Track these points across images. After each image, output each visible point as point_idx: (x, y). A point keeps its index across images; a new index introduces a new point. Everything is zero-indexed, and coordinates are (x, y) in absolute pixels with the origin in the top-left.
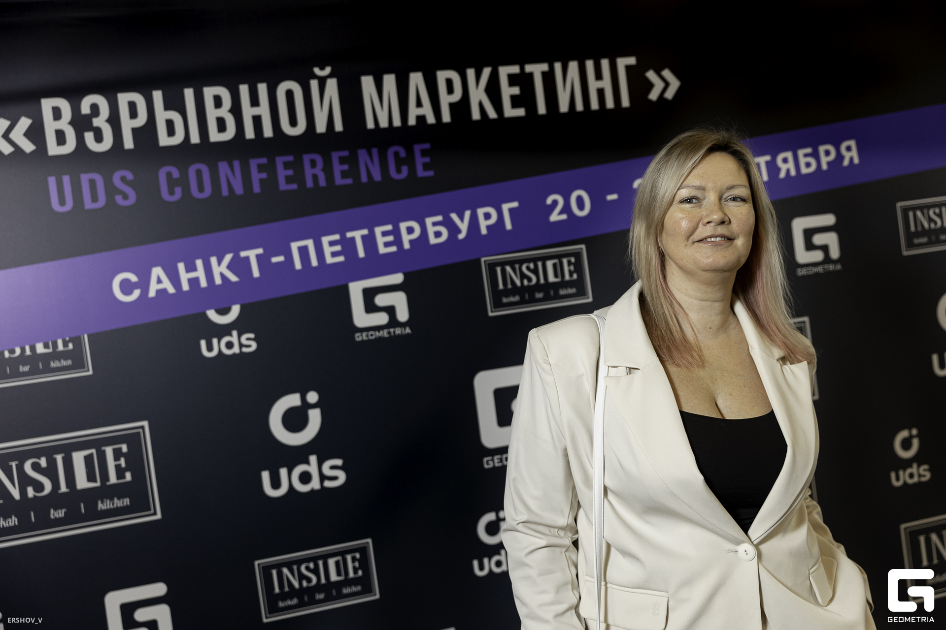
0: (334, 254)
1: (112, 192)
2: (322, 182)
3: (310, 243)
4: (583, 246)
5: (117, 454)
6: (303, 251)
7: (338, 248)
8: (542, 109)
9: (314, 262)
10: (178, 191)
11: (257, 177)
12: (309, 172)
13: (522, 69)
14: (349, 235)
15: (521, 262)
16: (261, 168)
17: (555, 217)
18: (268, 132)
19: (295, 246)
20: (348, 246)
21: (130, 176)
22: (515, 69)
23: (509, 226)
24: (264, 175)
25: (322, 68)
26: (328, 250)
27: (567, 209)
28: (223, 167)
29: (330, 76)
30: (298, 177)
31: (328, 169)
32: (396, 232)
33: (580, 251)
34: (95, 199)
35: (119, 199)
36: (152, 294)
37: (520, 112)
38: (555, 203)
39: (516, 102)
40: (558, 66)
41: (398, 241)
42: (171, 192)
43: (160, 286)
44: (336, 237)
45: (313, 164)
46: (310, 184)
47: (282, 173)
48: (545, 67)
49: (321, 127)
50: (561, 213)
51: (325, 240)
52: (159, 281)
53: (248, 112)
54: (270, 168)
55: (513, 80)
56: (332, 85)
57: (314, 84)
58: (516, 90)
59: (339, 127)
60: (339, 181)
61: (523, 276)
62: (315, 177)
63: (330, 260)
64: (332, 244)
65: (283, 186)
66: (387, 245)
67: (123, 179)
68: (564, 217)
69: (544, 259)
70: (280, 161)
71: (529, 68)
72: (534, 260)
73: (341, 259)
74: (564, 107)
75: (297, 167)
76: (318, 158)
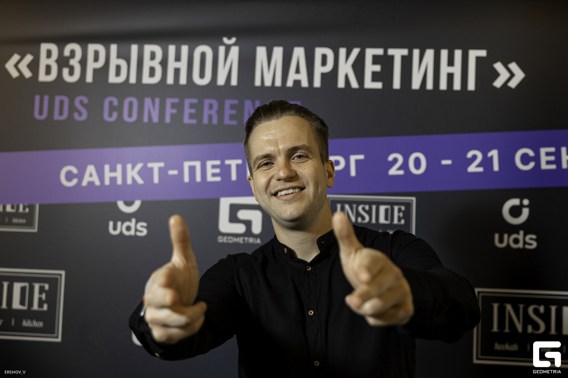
0: (214, 175)
1: (72, 109)
2: (215, 121)
3: (197, 164)
4: (414, 199)
5: (42, 290)
6: (192, 169)
7: (217, 171)
8: (397, 84)
9: (198, 179)
10: (115, 115)
11: (169, 111)
12: (206, 112)
13: (386, 52)
14: (227, 162)
15: (359, 203)
16: (173, 106)
17: (393, 171)
18: (183, 80)
19: (187, 165)
20: (225, 170)
21: (86, 100)
22: (380, 52)
23: (353, 173)
24: (174, 111)
25: (229, 38)
26: (210, 171)
27: (405, 166)
28: (148, 101)
29: (235, 44)
30: (198, 115)
31: (221, 113)
33: (411, 202)
34: (61, 113)
35: (76, 116)
36: (84, 183)
37: (378, 85)
38: (395, 160)
39: (375, 77)
40: (416, 53)
42: (110, 115)
43: (91, 179)
44: (218, 162)
45: (211, 107)
46: (205, 121)
47: (187, 111)
48: (405, 52)
49: (221, 81)
50: (399, 169)
51: (209, 163)
52: (91, 175)
53: (172, 65)
54: (179, 107)
55: (376, 60)
56: (235, 51)
57: (222, 50)
58: (377, 68)
59: (234, 82)
60: (227, 121)
61: (358, 214)
62: (210, 117)
63: (210, 178)
64: (214, 167)
65: (186, 120)
67: (81, 102)
68: (401, 172)
69: (378, 204)
70: (187, 102)
71: (391, 52)
72: (370, 203)
73: (218, 179)
74: (416, 85)
75: (199, 108)
76: (215, 103)
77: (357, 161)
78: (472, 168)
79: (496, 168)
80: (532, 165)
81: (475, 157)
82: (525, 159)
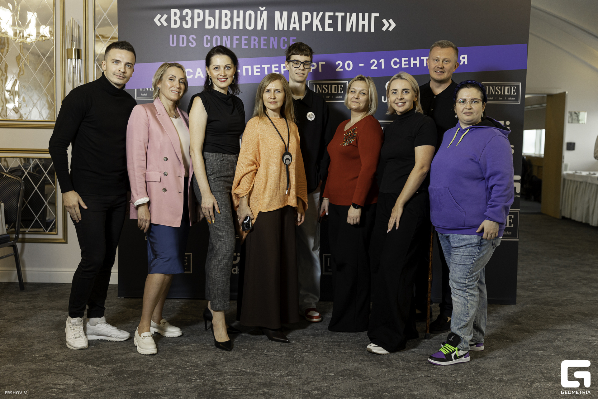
0: (257, 72)
1: (188, 41)
2: (257, 47)
3: (249, 67)
6: (247, 69)
7: (259, 70)
8: (340, 30)
9: (250, 74)
10: (209, 44)
11: (235, 42)
12: (253, 42)
13: (334, 14)
14: (263, 66)
15: (323, 84)
16: (237, 39)
17: (338, 69)
18: (241, 27)
19: (244, 67)
20: (262, 70)
21: (195, 37)
22: (332, 14)
23: (320, 71)
24: (238, 42)
25: (262, 7)
26: (255, 70)
28: (225, 38)
29: (265, 10)
30: (249, 44)
31: (259, 43)
32: (279, 67)
33: (346, 83)
34: (183, 43)
35: (190, 44)
36: (196, 77)
37: (331, 30)
38: (339, 64)
39: (330, 26)
40: (348, 14)
41: (280, 70)
42: (207, 44)
43: (199, 75)
44: (259, 66)
45: (255, 40)
46: (252, 47)
47: (244, 42)
48: (343, 14)
49: (259, 28)
50: (341, 68)
51: (255, 67)
52: (199, 73)
53: (235, 20)
54: (240, 40)
55: (330, 18)
56: (265, 13)
57: (259, 13)
58: (331, 22)
59: (265, 28)
60: (262, 47)
61: (323, 89)
62: (254, 45)
63: (255, 74)
64: (257, 68)
65: (243, 46)
67: (193, 38)
68: (342, 70)
69: (332, 84)
70: (243, 38)
71: (337, 14)
72: (328, 84)
73: (259, 74)
74: (348, 30)
75: (249, 40)
76: (257, 38)
77: (322, 65)
78: (373, 68)
79: (383, 67)
80: (398, 65)
81: (374, 62)
82: (395, 63)
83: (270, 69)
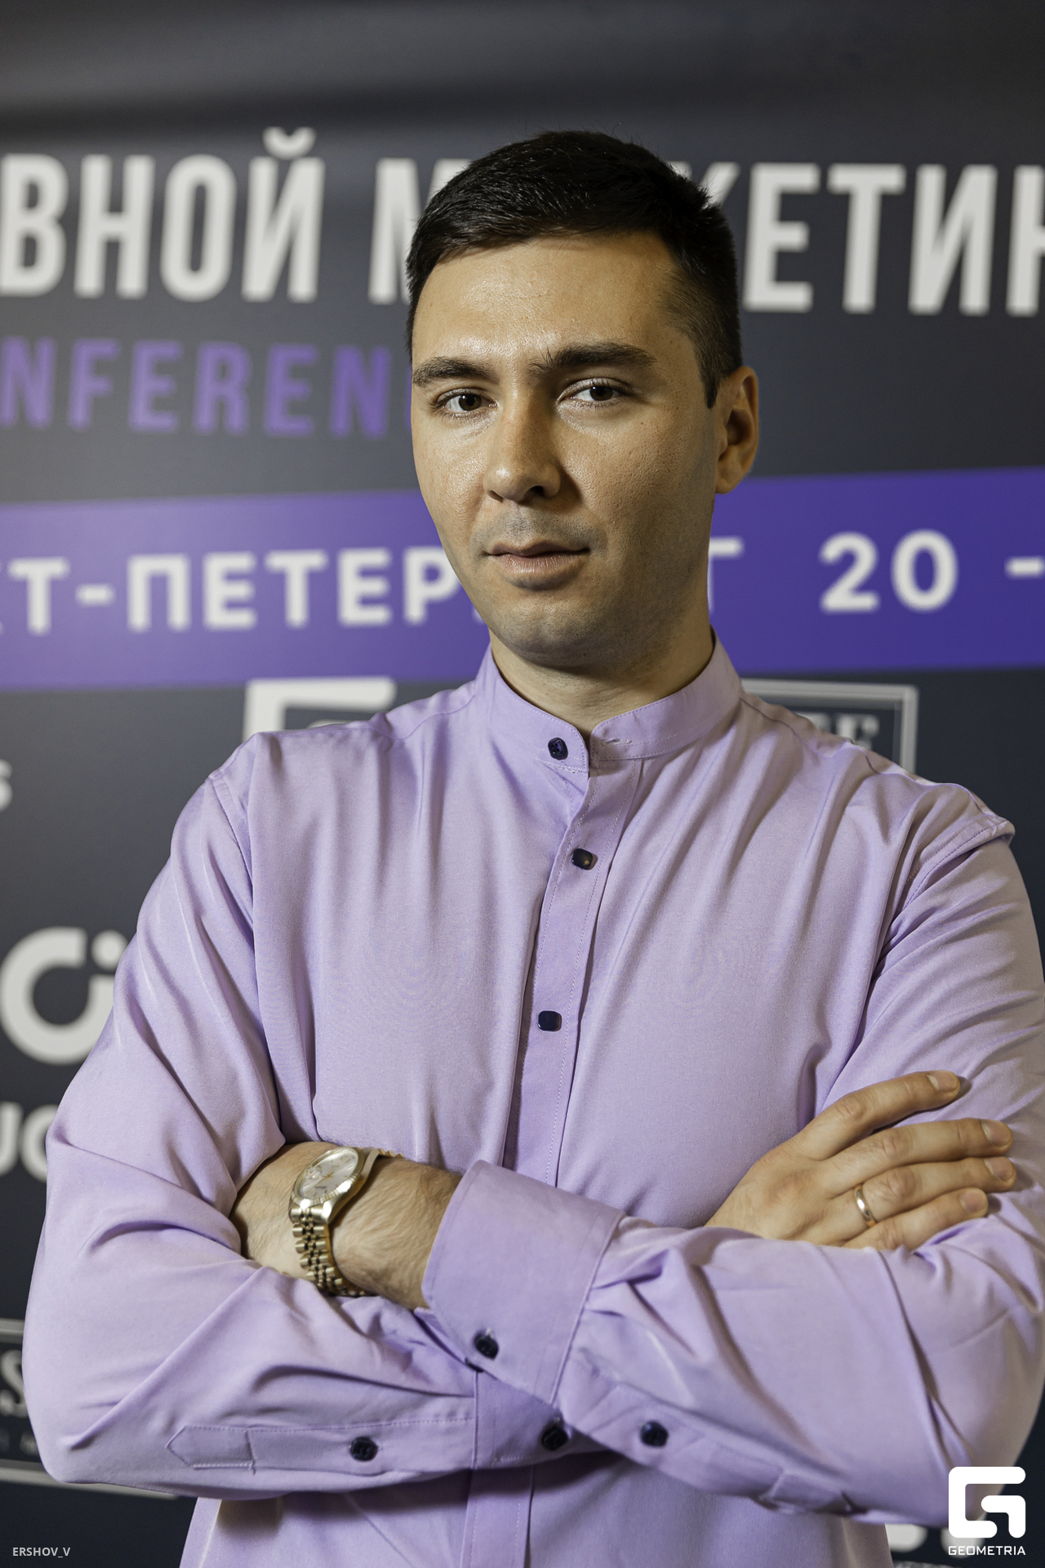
0: (232, 605)
2: (237, 419)
3: (176, 568)
4: (907, 696)
6: (159, 586)
7: (242, 590)
8: (860, 293)
9: (179, 618)
11: (85, 386)
12: (208, 389)
13: (824, 178)
14: (276, 561)
16: (100, 367)
17: (842, 598)
18: (132, 281)
19: (141, 569)
20: (268, 589)
22: (802, 178)
24: (103, 386)
25: (289, 131)
26: (217, 591)
27: (880, 581)
28: (14, 353)
29: (310, 154)
30: (181, 401)
31: (256, 391)
32: (395, 574)
33: (896, 708)
37: (796, 297)
38: (848, 560)
39: (787, 267)
40: (931, 180)
41: (395, 598)
44: (245, 562)
45: (223, 372)
46: (205, 420)
47: (146, 385)
48: (891, 178)
49: (259, 283)
50: (863, 588)
51: (216, 565)
53: (96, 226)
54: (118, 371)
55: (791, 207)
56: (307, 180)
57: (262, 174)
58: (794, 236)
59: (303, 285)
60: (277, 421)
62: (221, 407)
63: (217, 617)
64: (229, 576)
65: (143, 417)
66: (367, 601)
68: (867, 602)
70: (146, 354)
71: (844, 177)
73: (246, 618)
74: (926, 294)
75: (182, 373)
76: (238, 360)
83: (324, 586)
